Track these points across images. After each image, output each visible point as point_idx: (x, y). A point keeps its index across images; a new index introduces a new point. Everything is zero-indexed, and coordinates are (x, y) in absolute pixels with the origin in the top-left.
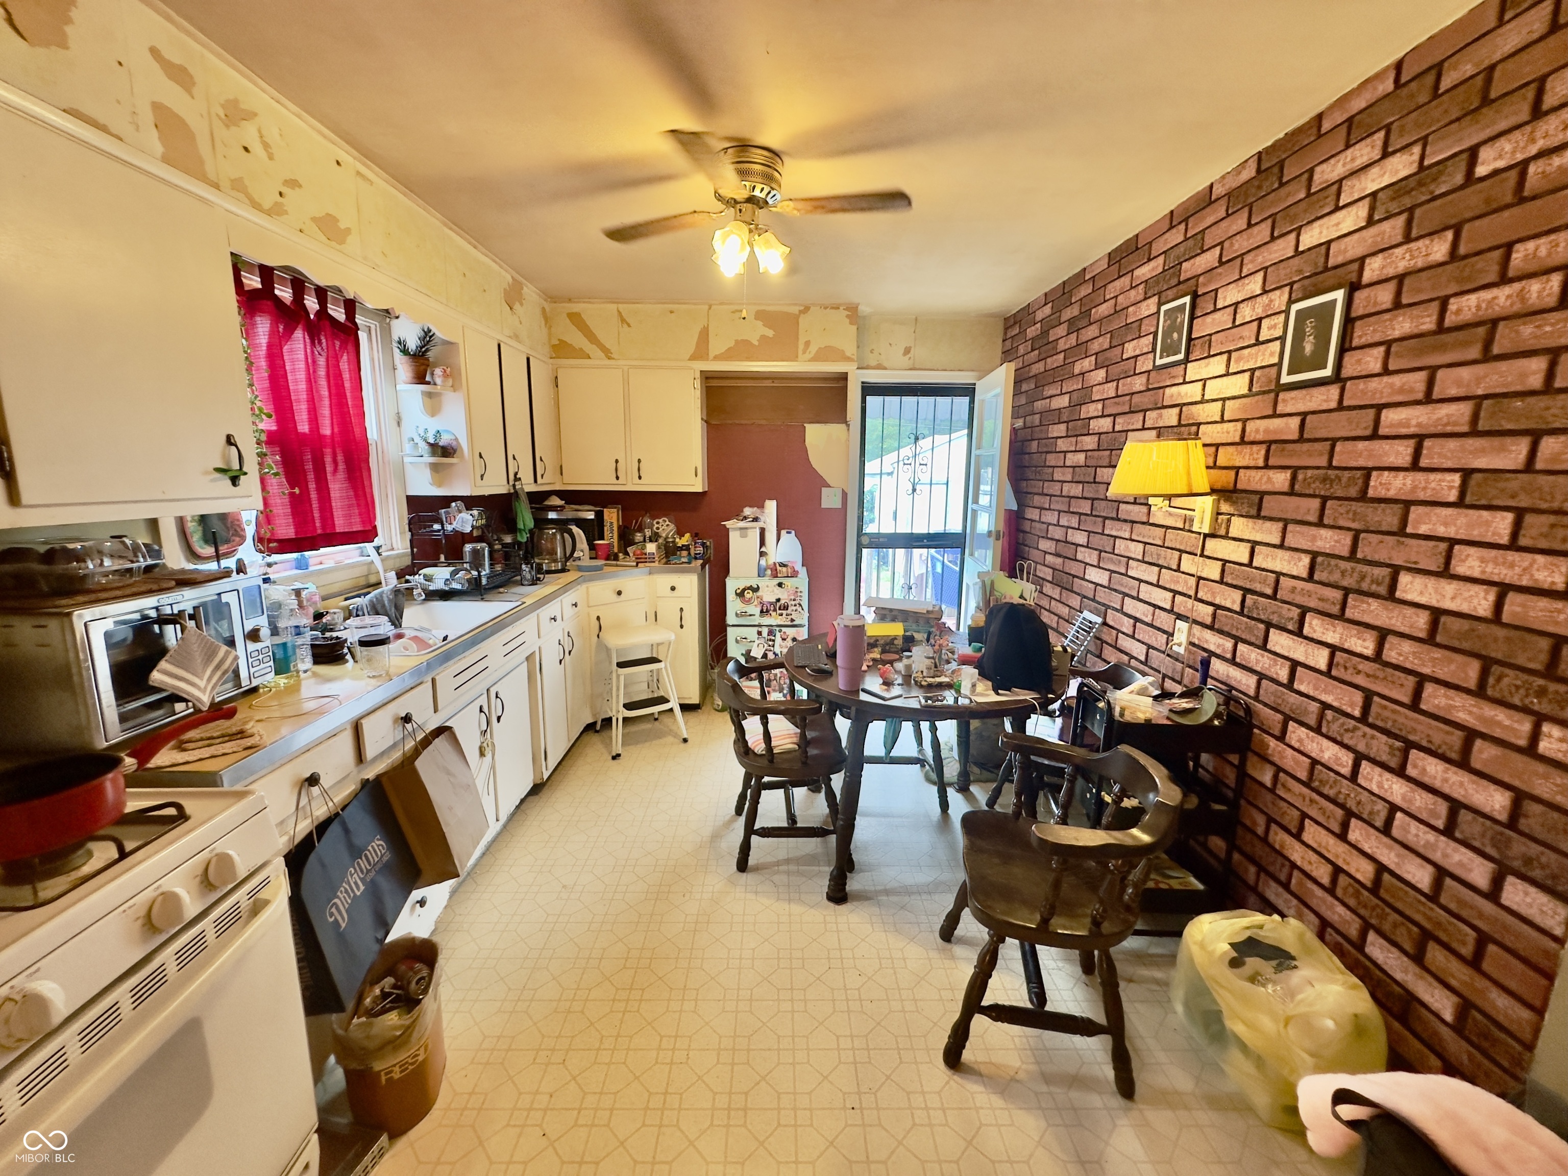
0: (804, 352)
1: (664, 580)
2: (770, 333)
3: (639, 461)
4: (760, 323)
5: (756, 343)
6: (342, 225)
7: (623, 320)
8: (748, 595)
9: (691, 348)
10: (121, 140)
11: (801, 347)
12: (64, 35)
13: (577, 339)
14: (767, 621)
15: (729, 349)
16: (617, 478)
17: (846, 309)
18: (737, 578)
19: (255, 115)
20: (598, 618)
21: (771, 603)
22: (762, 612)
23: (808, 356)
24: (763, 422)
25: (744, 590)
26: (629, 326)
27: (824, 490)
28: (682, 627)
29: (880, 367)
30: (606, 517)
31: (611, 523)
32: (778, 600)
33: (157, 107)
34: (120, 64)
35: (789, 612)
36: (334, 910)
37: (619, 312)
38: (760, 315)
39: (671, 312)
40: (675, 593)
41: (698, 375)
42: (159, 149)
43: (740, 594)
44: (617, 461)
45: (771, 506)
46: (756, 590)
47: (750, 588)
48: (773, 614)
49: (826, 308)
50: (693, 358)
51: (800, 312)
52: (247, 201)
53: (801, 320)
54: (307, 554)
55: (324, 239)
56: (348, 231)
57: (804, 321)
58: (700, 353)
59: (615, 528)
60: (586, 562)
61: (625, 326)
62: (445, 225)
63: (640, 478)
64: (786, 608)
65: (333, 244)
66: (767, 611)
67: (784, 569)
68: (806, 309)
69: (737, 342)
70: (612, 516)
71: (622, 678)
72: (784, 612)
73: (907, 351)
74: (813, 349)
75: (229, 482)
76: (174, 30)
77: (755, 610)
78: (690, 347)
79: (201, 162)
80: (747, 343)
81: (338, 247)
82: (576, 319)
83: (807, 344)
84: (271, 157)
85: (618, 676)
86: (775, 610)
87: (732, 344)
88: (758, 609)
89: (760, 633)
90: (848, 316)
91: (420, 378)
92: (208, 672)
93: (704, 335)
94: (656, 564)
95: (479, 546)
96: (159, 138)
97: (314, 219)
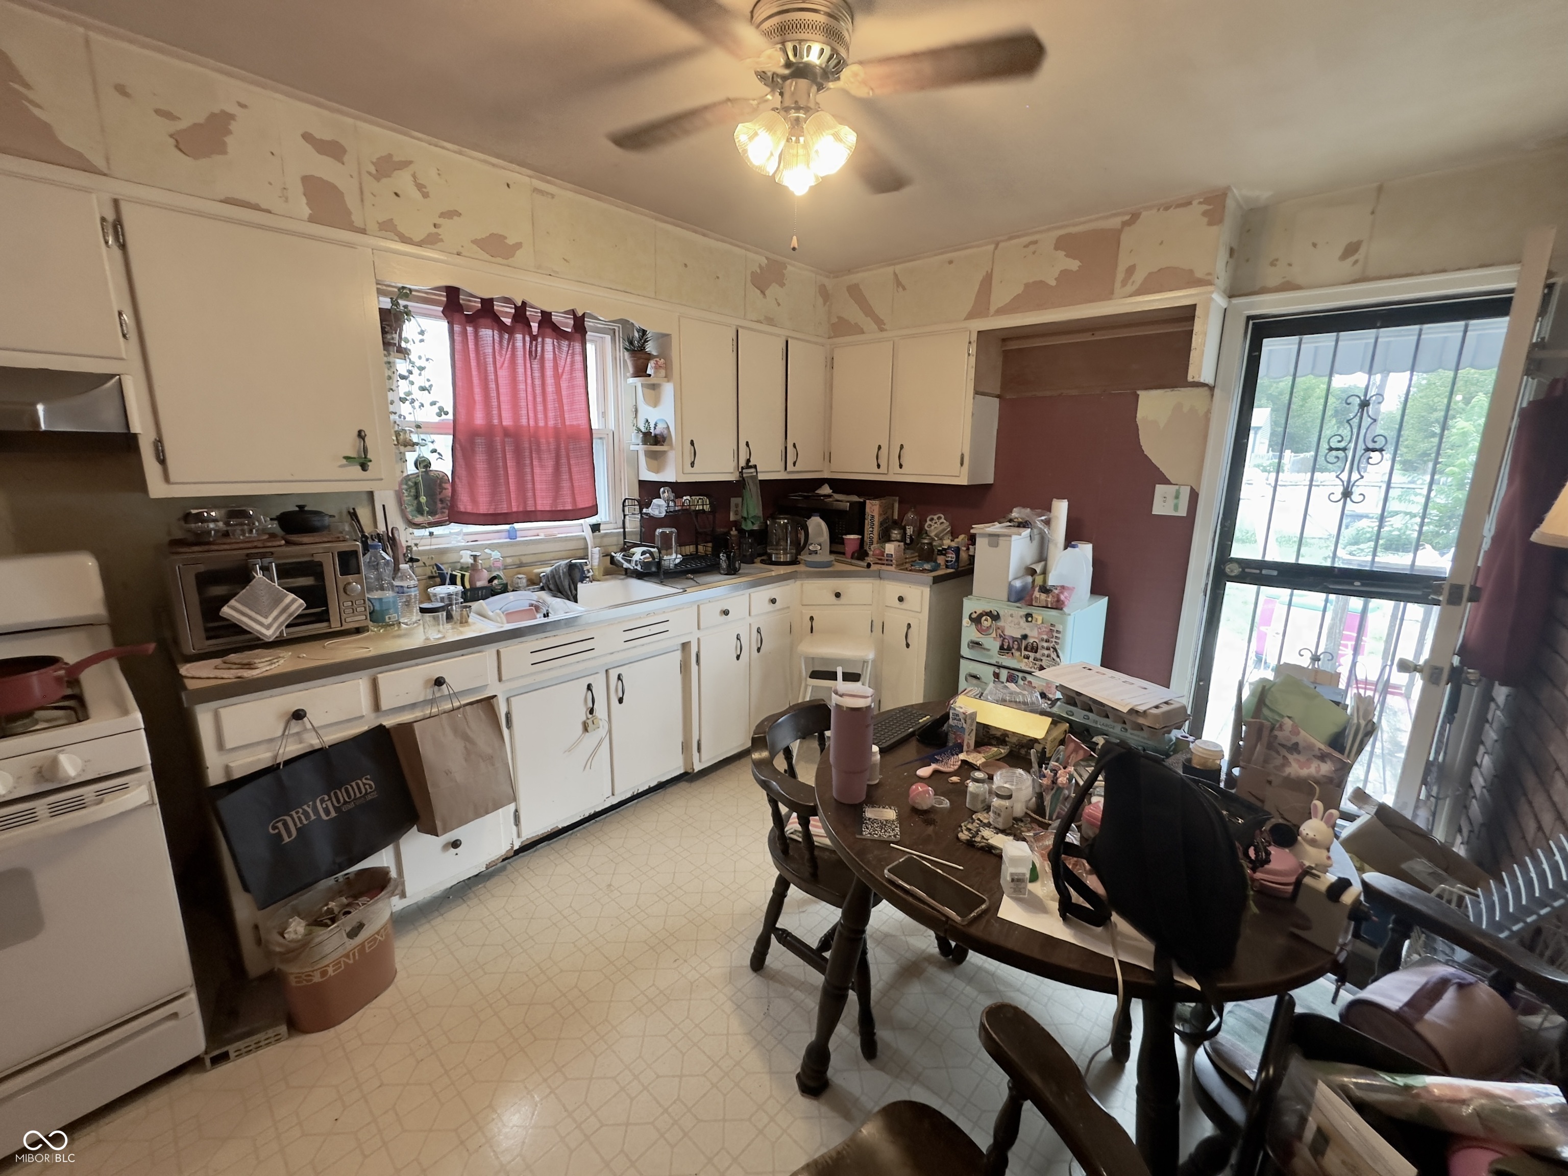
0: (1124, 283)
1: (892, 588)
2: (1074, 265)
3: (902, 447)
4: (1061, 254)
5: (1053, 283)
6: (511, 241)
7: (899, 284)
8: (986, 622)
9: (968, 306)
10: (270, 212)
11: (1120, 275)
12: (224, 144)
13: (854, 314)
14: (1007, 661)
15: (1018, 295)
16: (879, 466)
17: (1206, 201)
18: (979, 598)
19: (411, 162)
20: (812, 618)
21: (1015, 639)
22: (1002, 648)
23: (1130, 288)
24: (1074, 392)
25: (981, 616)
26: (904, 289)
27: (1160, 489)
28: (908, 646)
29: (1288, 286)
30: (868, 510)
31: (873, 517)
32: (1025, 637)
33: (307, 180)
34: (272, 154)
35: (1038, 655)
36: (280, 825)
37: (895, 275)
38: (1063, 244)
39: (951, 262)
40: (904, 605)
41: (974, 337)
42: (306, 211)
43: (976, 620)
44: (880, 447)
45: (1061, 509)
46: (996, 617)
47: (989, 614)
48: (1017, 654)
49: (1167, 208)
50: (971, 316)
51: (1125, 224)
52: (396, 238)
53: (1123, 237)
54: (517, 526)
55: (487, 257)
56: (519, 245)
57: (1127, 239)
58: (980, 309)
59: (876, 523)
60: (824, 556)
61: (900, 289)
62: (657, 219)
63: (901, 466)
64: (1035, 649)
65: (499, 260)
66: (1009, 649)
67: (1043, 596)
68: (1135, 217)
69: (1027, 286)
70: (873, 508)
71: (809, 690)
72: (1032, 655)
73: (1351, 250)
74: (1139, 277)
75: (359, 468)
76: (326, 113)
77: (992, 644)
78: (968, 303)
79: (349, 213)
80: (1041, 284)
81: (505, 262)
82: (854, 291)
83: (1131, 270)
84: (426, 195)
85: (806, 686)
86: (1019, 649)
87: (1019, 290)
88: (997, 644)
89: (997, 676)
90: (1205, 213)
91: (640, 371)
92: (275, 613)
93: (987, 283)
94: (892, 568)
95: (667, 531)
96: (307, 204)
97: (475, 242)
